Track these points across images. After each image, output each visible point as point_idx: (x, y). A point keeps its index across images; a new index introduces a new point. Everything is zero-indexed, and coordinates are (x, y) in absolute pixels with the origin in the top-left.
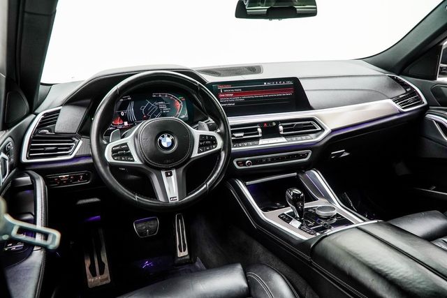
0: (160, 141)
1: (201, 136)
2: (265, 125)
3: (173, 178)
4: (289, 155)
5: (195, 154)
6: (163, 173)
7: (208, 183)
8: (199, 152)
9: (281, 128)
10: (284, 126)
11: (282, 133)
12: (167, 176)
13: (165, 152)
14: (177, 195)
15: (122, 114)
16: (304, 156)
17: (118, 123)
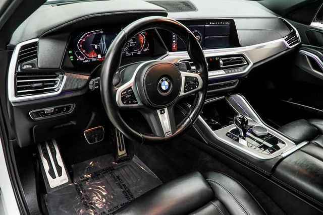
0: (160, 84)
1: (186, 77)
2: (211, 60)
3: (166, 114)
4: (224, 84)
5: (182, 93)
6: (158, 111)
7: (190, 117)
8: (185, 91)
9: (221, 62)
10: (223, 61)
11: (221, 66)
12: (161, 114)
13: (164, 94)
14: (170, 130)
15: (96, 47)
16: (234, 84)
17: (93, 56)
